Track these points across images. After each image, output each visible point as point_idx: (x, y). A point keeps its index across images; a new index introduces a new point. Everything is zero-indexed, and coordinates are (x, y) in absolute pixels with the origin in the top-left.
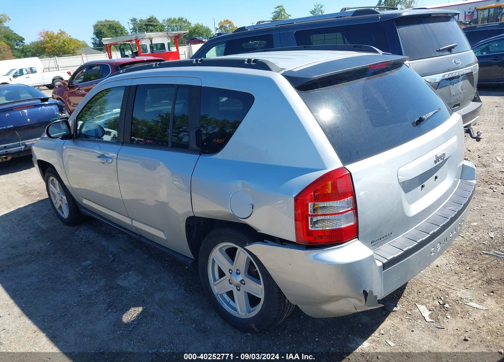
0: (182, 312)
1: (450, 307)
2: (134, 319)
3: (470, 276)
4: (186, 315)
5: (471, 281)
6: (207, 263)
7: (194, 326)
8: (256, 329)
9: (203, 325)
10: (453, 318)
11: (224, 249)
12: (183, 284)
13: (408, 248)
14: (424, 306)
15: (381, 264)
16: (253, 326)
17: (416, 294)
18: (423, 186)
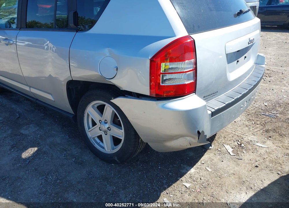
0: (66, 150)
1: (245, 146)
2: (30, 155)
3: (255, 128)
4: (69, 152)
5: (256, 130)
6: (83, 116)
7: (74, 160)
8: (118, 161)
9: (81, 159)
10: (247, 153)
11: (96, 106)
12: (68, 132)
13: (228, 102)
14: (229, 146)
15: (211, 112)
16: (116, 158)
17: (223, 138)
18: (238, 61)
